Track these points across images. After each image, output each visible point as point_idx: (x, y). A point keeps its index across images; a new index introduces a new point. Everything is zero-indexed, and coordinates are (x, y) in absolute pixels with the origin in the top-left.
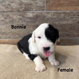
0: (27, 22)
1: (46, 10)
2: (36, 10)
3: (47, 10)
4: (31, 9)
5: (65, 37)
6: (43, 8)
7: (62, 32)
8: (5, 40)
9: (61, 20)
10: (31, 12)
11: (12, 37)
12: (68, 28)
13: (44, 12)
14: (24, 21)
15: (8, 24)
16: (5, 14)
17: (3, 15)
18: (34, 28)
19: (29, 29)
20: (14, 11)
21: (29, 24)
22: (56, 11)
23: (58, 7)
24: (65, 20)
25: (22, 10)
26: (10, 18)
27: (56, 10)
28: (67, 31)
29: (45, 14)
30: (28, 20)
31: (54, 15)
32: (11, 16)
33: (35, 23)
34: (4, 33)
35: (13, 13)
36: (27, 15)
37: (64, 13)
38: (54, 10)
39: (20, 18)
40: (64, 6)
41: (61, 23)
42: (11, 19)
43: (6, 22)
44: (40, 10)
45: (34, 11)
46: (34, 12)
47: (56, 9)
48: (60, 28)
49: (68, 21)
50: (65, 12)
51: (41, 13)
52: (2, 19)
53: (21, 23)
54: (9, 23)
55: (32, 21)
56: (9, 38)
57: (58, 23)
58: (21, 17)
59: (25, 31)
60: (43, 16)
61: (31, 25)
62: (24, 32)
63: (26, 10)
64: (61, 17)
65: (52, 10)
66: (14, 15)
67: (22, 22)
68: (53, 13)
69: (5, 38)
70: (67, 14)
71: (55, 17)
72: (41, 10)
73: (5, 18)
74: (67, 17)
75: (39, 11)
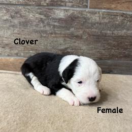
0: (54, 26)
1: (90, 8)
2: (72, 6)
3: (93, 8)
4: (62, 4)
5: (123, 59)
6: (85, 4)
7: (118, 49)
8: (8, 58)
9: (117, 27)
10: (62, 8)
11: (22, 54)
12: (127, 42)
13: (87, 10)
14: (49, 24)
15: (17, 28)
16: (13, 8)
17: (8, 11)
18: (65, 40)
19: (56, 41)
20: (30, 5)
21: (57, 32)
22: (108, 11)
23: (113, 4)
24: (123, 28)
25: (45, 4)
26: (21, 16)
27: (108, 9)
28: (127, 48)
29: (89, 15)
30: (56, 24)
31: (104, 18)
32: (23, 12)
33: (69, 30)
34: (7, 45)
35: (29, 7)
36: (54, 14)
37: (122, 15)
38: (104, 8)
39: (41, 19)
40: (123, 3)
41: (116, 32)
42: (23, 20)
43: (13, 24)
44: (79, 7)
45: (69, 6)
46: (69, 10)
47: (108, 6)
48: (115, 43)
49: (128, 30)
50: (124, 14)
51: (81, 13)
52: (5, 18)
53: (42, 29)
54: (18, 26)
55: (63, 25)
56: (17, 54)
57: (111, 32)
58: (42, 17)
59: (49, 45)
60: (85, 18)
61: (60, 34)
62: (47, 45)
63: (52, 5)
64: (117, 23)
65: (101, 8)
66: (29, 12)
67: (45, 26)
68: (103, 14)
69: (8, 56)
70: (127, 18)
71: (106, 21)
72: (81, 6)
73: (12, 17)
74: (128, 23)
75: (76, 7)
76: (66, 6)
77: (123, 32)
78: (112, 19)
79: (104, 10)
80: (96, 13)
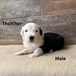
76: (32, 16)
77: (59, 24)
78: (53, 19)
79: (48, 15)
80: (45, 17)
